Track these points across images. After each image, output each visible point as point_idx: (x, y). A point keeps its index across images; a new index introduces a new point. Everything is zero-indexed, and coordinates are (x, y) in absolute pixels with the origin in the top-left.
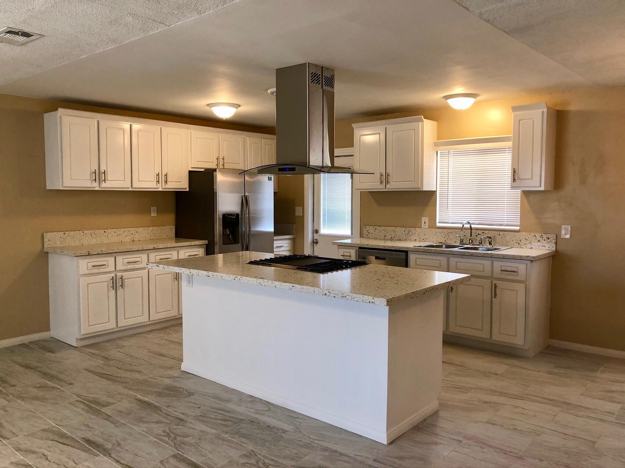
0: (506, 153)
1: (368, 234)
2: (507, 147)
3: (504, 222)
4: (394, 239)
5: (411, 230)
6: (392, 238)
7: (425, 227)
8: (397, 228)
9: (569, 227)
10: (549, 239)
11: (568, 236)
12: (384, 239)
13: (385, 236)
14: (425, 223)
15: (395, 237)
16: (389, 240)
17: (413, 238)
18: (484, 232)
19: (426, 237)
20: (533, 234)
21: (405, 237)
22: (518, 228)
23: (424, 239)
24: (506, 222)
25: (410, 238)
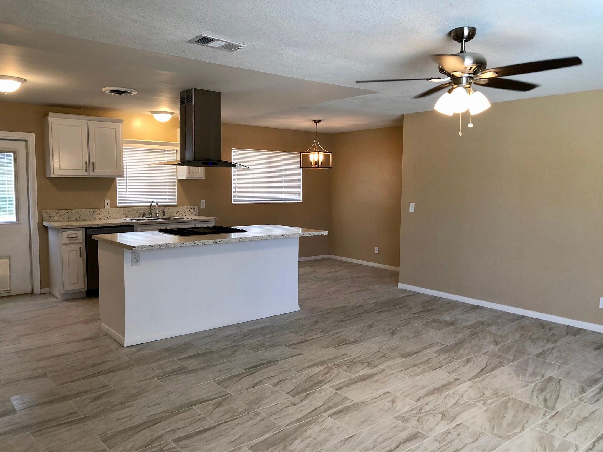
0: (166, 153)
1: (48, 217)
2: (167, 150)
3: (167, 200)
4: (79, 220)
5: (96, 211)
6: (76, 219)
7: (108, 207)
8: (82, 210)
9: (204, 201)
10: (195, 209)
11: (204, 207)
12: (68, 221)
13: (69, 218)
14: (107, 204)
15: (79, 218)
16: (74, 221)
17: (98, 217)
18: (155, 208)
19: (110, 215)
20: (186, 207)
21: (90, 218)
22: (176, 204)
23: (108, 217)
24: (168, 200)
25: (95, 217)
